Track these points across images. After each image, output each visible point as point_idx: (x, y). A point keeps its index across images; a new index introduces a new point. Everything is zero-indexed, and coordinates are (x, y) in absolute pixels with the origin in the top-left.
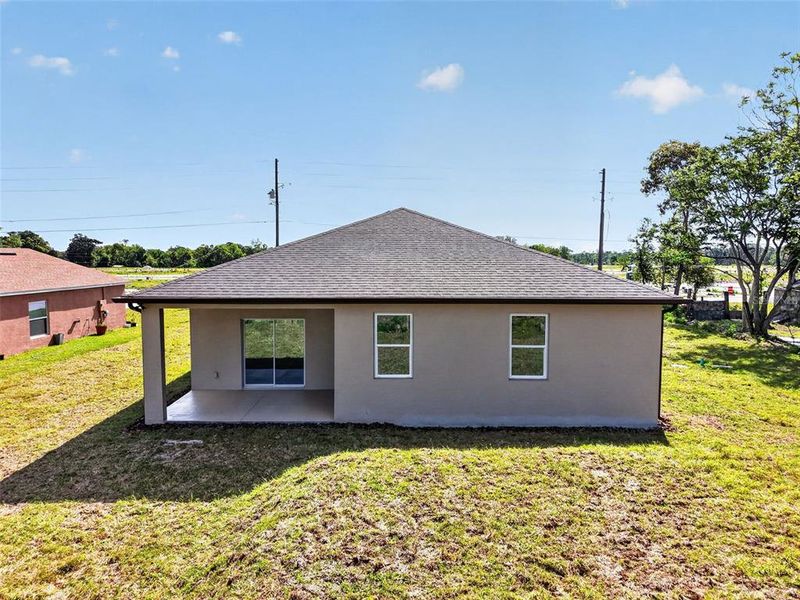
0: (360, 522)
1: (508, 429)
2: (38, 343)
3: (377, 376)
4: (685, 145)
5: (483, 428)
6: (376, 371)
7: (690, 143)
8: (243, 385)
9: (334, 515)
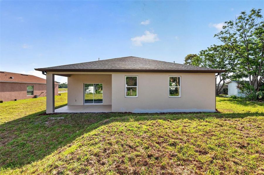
0: (127, 148)
1: (170, 113)
2: (29, 97)
3: (126, 97)
4: (193, 55)
5: (161, 113)
6: (126, 95)
7: (194, 54)
8: (84, 104)
9: (110, 144)
